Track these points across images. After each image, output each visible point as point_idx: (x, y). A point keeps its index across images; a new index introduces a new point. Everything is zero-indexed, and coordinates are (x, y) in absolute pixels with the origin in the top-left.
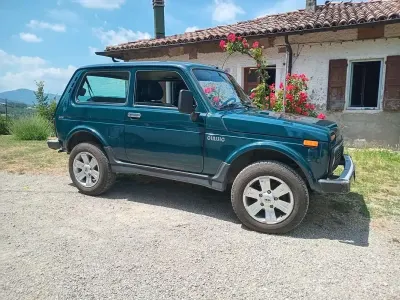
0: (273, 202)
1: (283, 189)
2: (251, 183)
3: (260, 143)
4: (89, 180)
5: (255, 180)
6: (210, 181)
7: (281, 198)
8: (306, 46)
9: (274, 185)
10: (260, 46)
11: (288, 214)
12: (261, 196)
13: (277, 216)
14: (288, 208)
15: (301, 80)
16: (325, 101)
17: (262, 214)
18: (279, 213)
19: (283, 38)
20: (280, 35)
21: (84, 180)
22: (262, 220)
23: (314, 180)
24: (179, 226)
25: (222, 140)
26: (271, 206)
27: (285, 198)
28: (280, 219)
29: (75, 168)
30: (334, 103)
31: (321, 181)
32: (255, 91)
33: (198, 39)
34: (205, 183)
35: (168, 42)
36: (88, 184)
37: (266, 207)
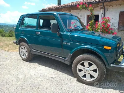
0: (89, 72)
1: (94, 67)
2: (80, 63)
3: (86, 47)
4: (25, 56)
5: (82, 62)
6: (65, 60)
7: (93, 71)
8: (111, 7)
9: (90, 65)
10: (92, 6)
11: (96, 78)
12: (84, 69)
13: (91, 78)
14: (96, 75)
15: (107, 19)
16: (117, 27)
17: (85, 76)
18: (92, 77)
19: (102, 4)
20: (101, 3)
21: (23, 55)
22: (85, 79)
23: (108, 64)
24: (51, 78)
25: (69, 44)
26: (89, 74)
27: (95, 71)
28: (92, 79)
29: (20, 51)
30: (121, 28)
31: (111, 65)
32: (89, 23)
33: (71, 5)
34: (63, 61)
35: (61, 6)
36: (24, 57)
37: (87, 74)
